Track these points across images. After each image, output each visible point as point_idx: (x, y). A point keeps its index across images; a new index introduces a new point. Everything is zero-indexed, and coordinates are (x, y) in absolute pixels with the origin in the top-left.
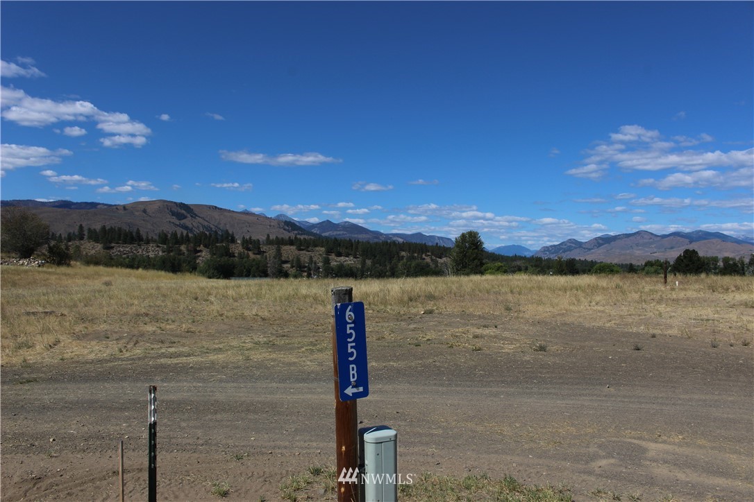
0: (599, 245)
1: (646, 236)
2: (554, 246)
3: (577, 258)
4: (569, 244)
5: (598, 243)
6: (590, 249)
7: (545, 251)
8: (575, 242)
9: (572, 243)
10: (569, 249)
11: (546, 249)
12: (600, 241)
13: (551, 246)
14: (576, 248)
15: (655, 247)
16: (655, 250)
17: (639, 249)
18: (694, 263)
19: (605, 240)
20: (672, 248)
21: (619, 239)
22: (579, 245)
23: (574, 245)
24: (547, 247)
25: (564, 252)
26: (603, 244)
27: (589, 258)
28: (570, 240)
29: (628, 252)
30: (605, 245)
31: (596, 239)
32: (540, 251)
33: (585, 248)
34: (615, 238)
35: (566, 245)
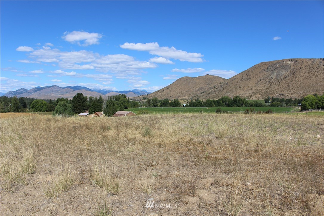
0: (36, 91)
1: (56, 88)
2: (14, 91)
3: (25, 97)
4: (21, 91)
5: (35, 90)
6: (31, 93)
7: (9, 93)
8: (25, 90)
9: (23, 90)
10: (22, 93)
11: (10, 93)
12: (36, 90)
13: (13, 91)
14: (25, 92)
15: (60, 92)
16: (60, 94)
17: (53, 93)
18: (81, 99)
19: (39, 89)
20: (67, 93)
21: (45, 88)
22: (26, 91)
23: (24, 91)
24: (10, 92)
25: (19, 94)
26: (37, 91)
27: (31, 97)
28: (22, 88)
29: (48, 94)
30: (38, 91)
31: (34, 88)
32: (7, 94)
33: (29, 93)
34: (43, 88)
35: (20, 91)
